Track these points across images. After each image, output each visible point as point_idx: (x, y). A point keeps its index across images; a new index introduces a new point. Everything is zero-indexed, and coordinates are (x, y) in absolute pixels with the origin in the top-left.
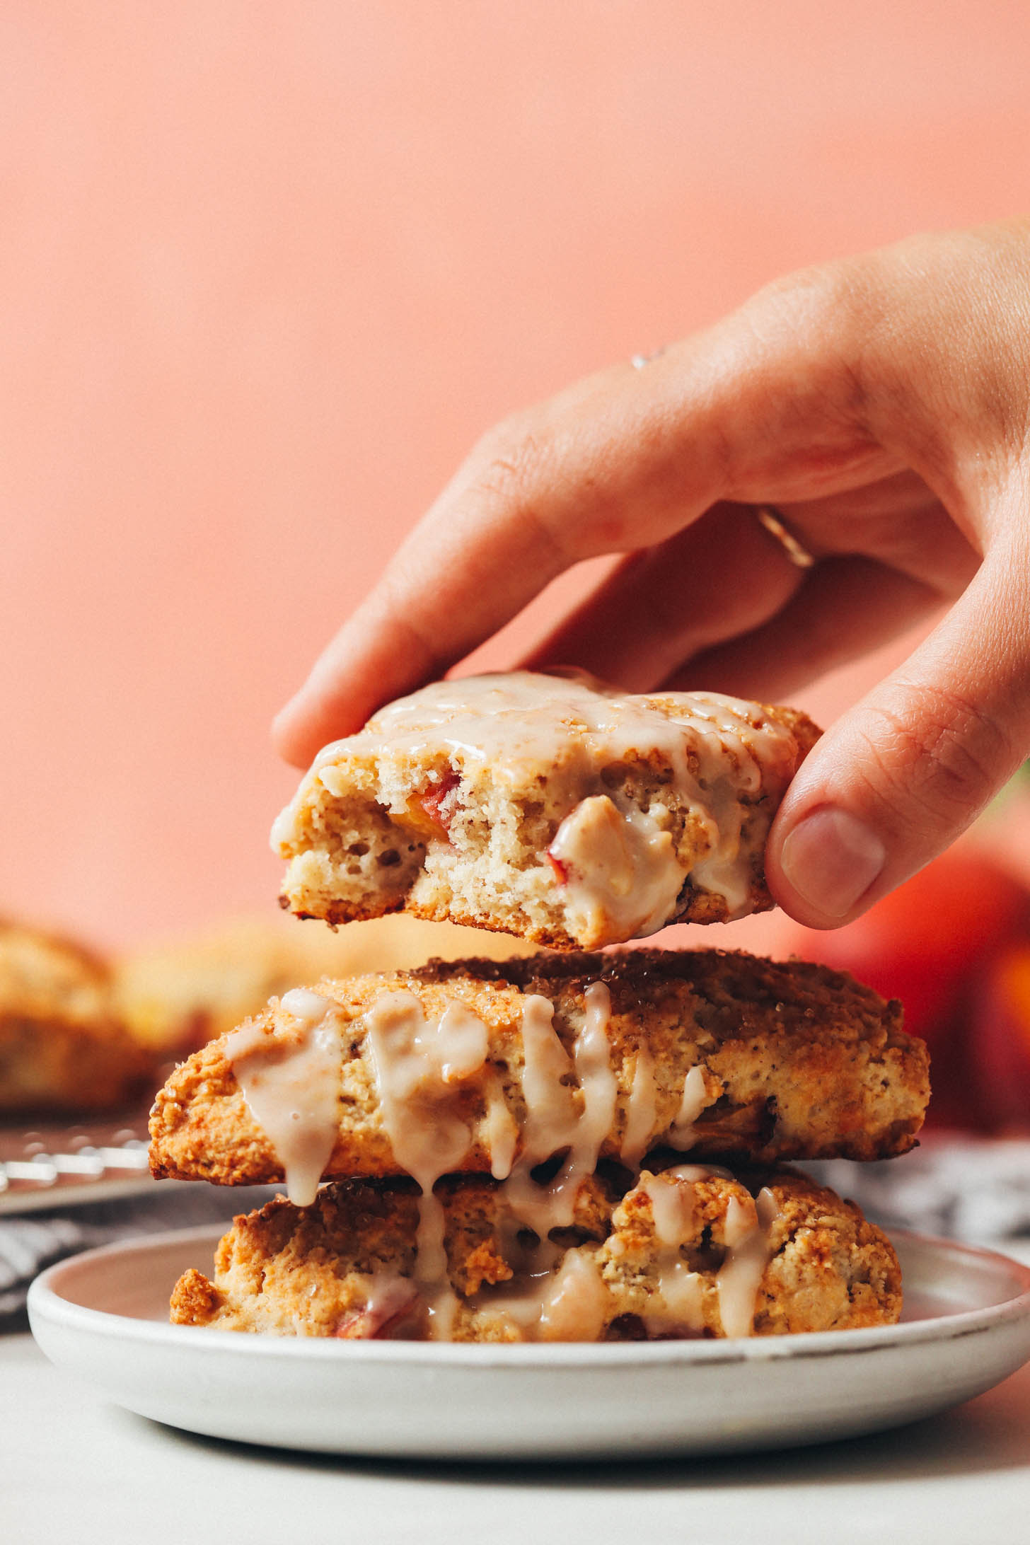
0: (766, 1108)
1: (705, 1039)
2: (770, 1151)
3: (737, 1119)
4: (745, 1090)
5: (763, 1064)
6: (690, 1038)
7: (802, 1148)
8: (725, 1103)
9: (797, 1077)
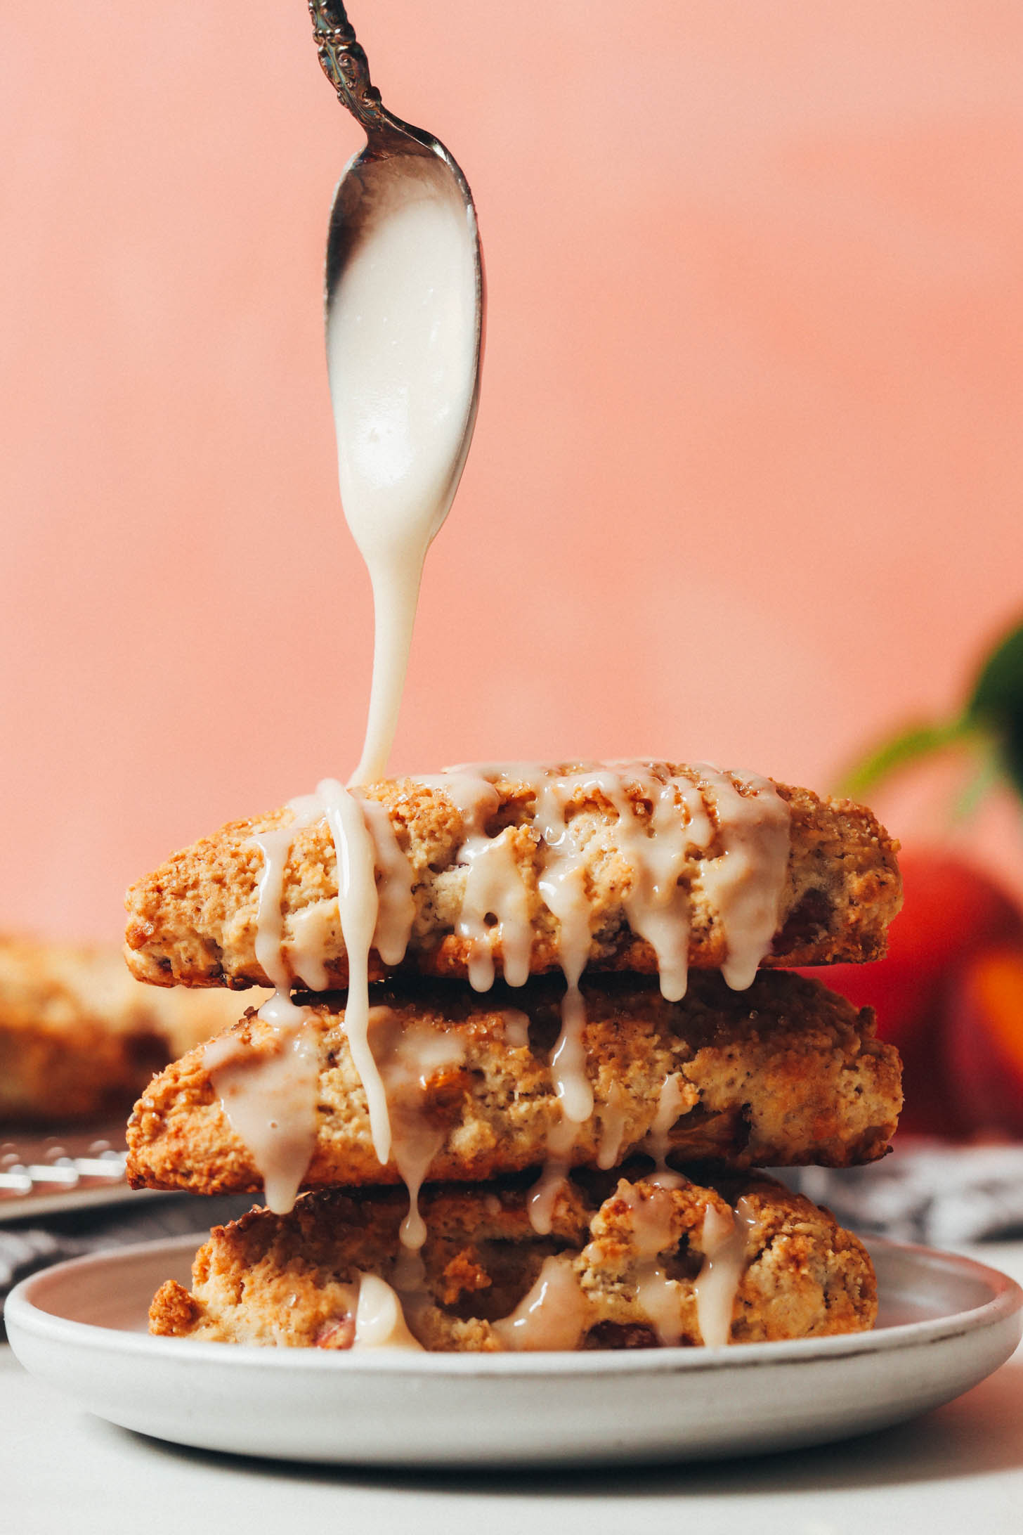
0: (741, 1116)
1: (679, 1048)
2: (744, 1158)
3: (712, 1126)
4: (720, 1099)
5: (736, 1071)
6: (665, 1045)
7: (778, 1155)
8: (700, 1110)
9: (771, 1083)
